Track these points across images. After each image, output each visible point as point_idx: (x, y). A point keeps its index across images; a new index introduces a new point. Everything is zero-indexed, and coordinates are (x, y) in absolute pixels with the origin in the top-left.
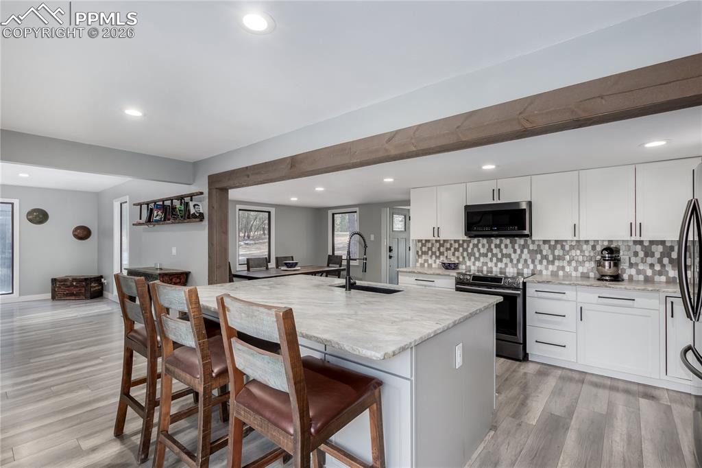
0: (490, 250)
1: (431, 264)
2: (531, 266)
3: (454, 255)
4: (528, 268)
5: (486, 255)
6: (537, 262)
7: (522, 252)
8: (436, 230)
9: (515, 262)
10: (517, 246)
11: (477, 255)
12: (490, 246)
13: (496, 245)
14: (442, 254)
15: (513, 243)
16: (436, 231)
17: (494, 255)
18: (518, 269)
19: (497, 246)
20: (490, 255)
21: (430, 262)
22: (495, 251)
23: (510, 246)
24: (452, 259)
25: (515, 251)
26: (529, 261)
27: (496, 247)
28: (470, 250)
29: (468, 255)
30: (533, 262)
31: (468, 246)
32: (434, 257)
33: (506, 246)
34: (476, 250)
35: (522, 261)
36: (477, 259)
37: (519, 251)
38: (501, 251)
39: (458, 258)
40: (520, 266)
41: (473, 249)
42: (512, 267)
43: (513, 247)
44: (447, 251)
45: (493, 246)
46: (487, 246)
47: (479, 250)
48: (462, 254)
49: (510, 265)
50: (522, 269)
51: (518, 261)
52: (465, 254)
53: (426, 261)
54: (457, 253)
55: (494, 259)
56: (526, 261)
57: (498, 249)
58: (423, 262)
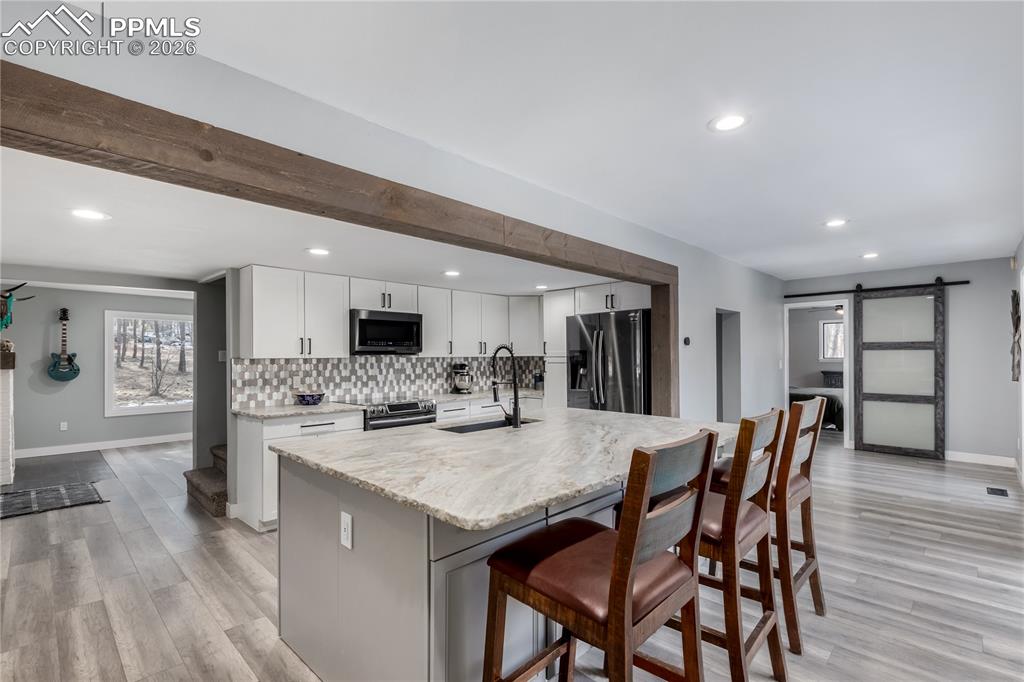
0: (353, 372)
1: (263, 402)
2: (396, 389)
3: (303, 382)
4: (393, 390)
5: (348, 379)
6: (401, 383)
7: (388, 372)
8: (307, 343)
9: (381, 385)
10: (382, 365)
11: (338, 380)
12: (353, 366)
13: (360, 364)
14: (283, 382)
15: (379, 361)
16: (305, 344)
17: (359, 378)
18: (384, 394)
19: (363, 366)
20: (353, 378)
21: (260, 398)
22: (360, 372)
23: (376, 365)
24: (301, 390)
25: (381, 372)
26: (395, 383)
27: (361, 368)
28: (327, 374)
29: (324, 382)
30: (398, 383)
31: (325, 368)
32: (268, 389)
33: (372, 366)
34: (335, 372)
35: (388, 383)
36: (337, 386)
37: (384, 372)
38: (367, 372)
39: (310, 386)
40: (386, 390)
41: (331, 372)
42: (379, 392)
43: (379, 367)
44: (291, 376)
45: (357, 366)
46: (349, 367)
47: (340, 372)
48: (316, 381)
49: (376, 389)
50: (389, 393)
51: (384, 383)
52: (321, 379)
53: (250, 397)
54: (308, 380)
55: (359, 383)
56: (391, 382)
57: (363, 370)
58: (245, 400)
